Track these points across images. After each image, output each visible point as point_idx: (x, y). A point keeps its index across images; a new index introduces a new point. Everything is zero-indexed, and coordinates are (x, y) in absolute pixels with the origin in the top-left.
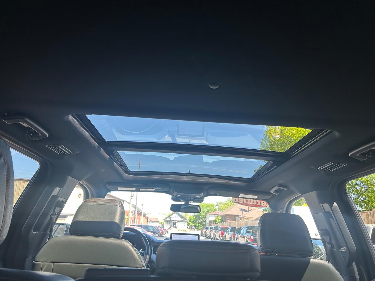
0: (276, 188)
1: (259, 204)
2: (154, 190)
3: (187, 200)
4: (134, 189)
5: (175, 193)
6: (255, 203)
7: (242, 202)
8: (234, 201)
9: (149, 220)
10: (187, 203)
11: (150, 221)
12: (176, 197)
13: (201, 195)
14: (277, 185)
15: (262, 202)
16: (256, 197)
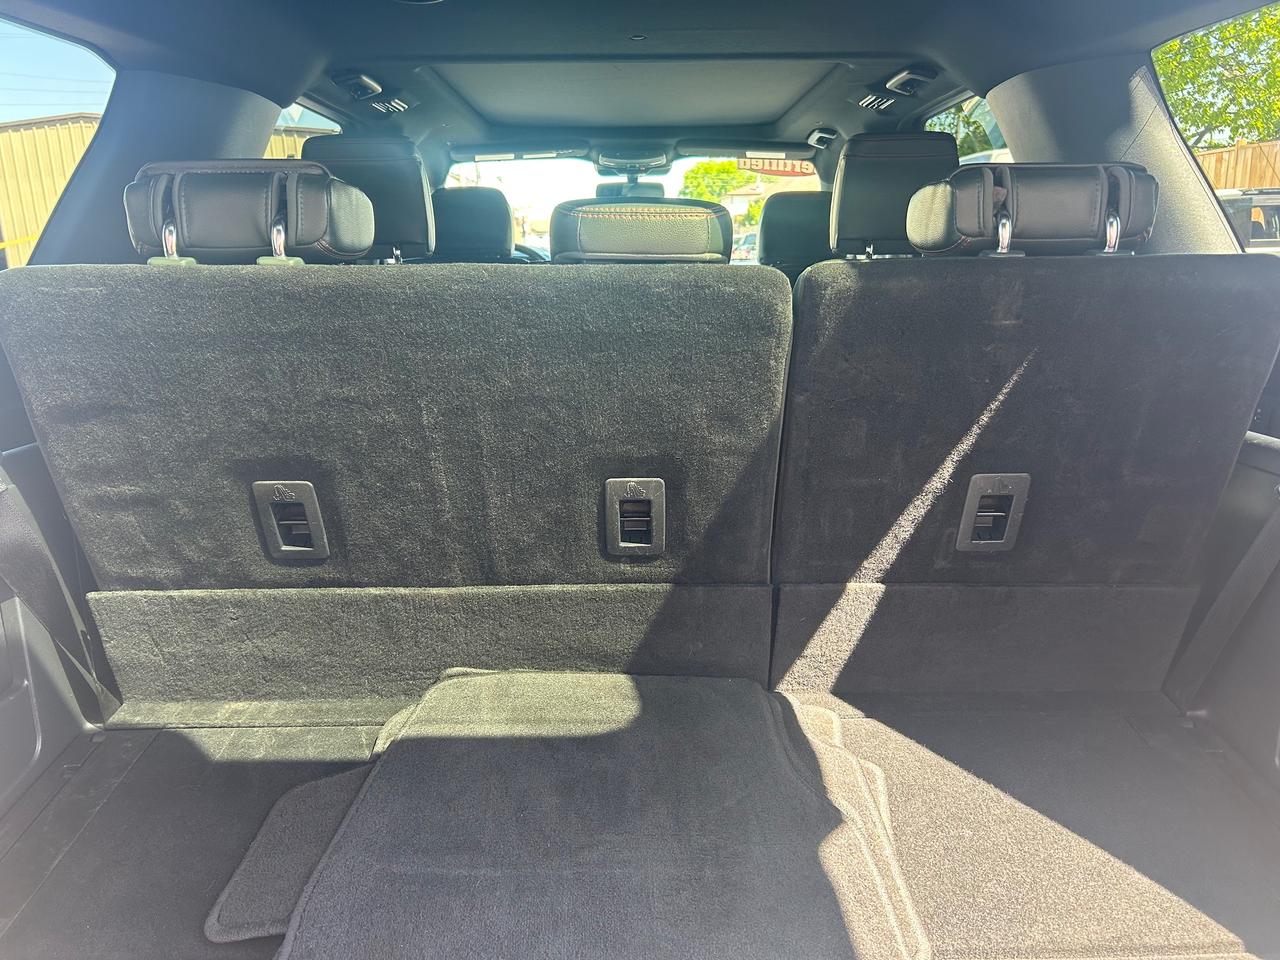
0: (816, 136)
1: (798, 169)
2: (555, 155)
3: (633, 172)
4: (512, 156)
5: (602, 160)
6: (789, 169)
7: (760, 167)
8: (742, 166)
9: (527, 229)
10: (633, 180)
11: (533, 230)
12: (604, 166)
13: (663, 160)
14: (813, 131)
15: (805, 163)
16: (782, 155)
